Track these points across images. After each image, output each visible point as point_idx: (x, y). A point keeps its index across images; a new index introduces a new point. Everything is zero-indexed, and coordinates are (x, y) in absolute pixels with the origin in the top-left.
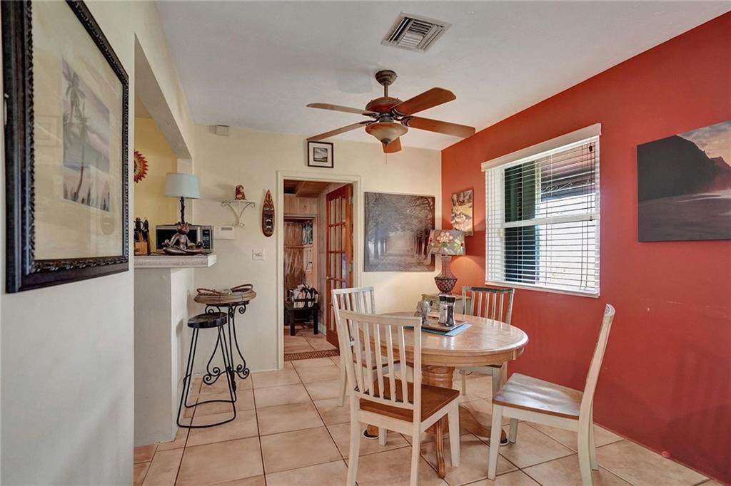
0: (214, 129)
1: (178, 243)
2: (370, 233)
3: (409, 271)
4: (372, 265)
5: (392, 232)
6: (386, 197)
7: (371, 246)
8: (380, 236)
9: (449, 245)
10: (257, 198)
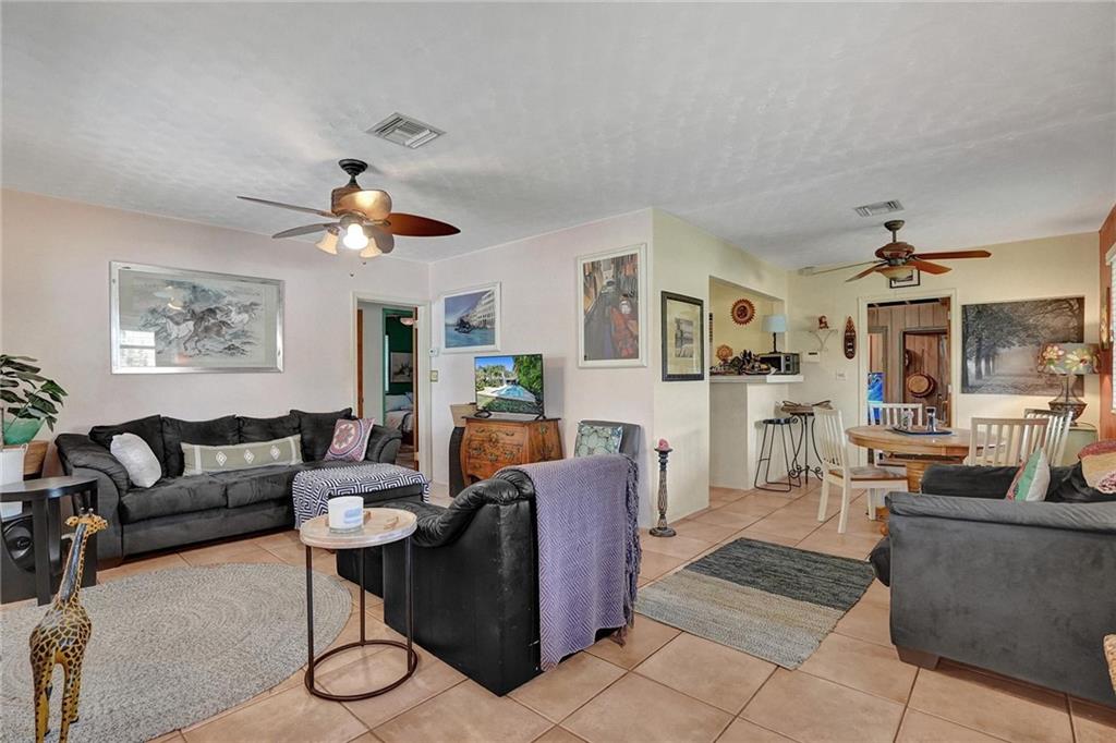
0: (801, 272)
1: (753, 367)
2: (968, 350)
3: (1033, 395)
4: (972, 387)
5: (1004, 347)
6: (994, 308)
7: (971, 365)
8: (983, 353)
9: (1056, 362)
10: (839, 325)
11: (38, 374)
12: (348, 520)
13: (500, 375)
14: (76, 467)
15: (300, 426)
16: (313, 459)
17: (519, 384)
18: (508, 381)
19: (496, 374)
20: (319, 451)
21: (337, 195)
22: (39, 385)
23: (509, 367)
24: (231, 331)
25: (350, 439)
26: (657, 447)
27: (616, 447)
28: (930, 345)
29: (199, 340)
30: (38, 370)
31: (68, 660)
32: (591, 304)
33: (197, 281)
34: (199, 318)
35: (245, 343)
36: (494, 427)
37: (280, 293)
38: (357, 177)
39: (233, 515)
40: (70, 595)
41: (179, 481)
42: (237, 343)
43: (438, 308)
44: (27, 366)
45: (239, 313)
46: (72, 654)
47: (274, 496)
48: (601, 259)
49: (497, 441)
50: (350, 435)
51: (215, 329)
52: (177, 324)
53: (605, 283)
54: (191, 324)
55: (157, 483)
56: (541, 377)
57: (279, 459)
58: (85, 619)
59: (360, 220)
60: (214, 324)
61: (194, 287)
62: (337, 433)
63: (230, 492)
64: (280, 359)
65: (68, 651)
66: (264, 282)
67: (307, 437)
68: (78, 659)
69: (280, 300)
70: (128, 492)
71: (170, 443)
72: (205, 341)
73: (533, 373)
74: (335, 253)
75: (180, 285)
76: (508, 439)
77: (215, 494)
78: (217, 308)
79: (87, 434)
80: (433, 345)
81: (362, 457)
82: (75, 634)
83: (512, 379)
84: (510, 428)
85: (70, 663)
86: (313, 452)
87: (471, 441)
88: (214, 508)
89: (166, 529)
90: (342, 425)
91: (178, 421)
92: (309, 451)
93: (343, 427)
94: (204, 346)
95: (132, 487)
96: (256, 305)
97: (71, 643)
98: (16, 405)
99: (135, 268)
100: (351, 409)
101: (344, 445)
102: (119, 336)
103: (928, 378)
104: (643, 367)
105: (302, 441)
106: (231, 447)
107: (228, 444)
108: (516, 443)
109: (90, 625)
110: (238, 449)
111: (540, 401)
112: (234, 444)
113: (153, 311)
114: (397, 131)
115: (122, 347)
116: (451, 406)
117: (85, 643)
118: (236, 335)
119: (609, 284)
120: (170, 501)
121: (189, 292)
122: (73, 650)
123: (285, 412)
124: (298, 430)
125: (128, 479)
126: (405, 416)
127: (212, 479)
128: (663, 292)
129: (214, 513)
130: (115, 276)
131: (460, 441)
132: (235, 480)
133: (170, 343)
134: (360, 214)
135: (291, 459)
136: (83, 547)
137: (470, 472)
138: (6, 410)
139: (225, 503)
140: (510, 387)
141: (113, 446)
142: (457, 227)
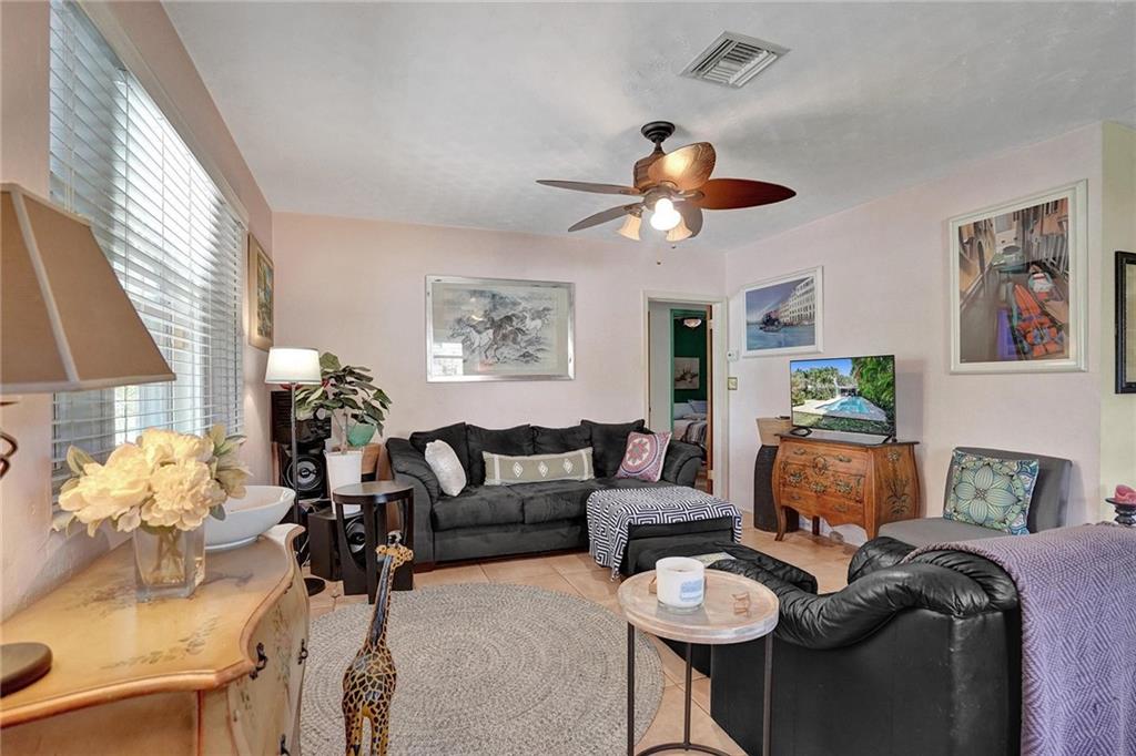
11: (371, 383)
12: (687, 595)
13: (831, 381)
14: (398, 472)
15: (591, 438)
16: (605, 475)
17: (860, 394)
18: (843, 391)
19: (824, 381)
20: (611, 465)
21: (641, 169)
22: (372, 393)
23: (845, 371)
24: (526, 338)
25: (645, 456)
26: (1112, 495)
27: (1027, 491)
29: (497, 349)
30: (370, 379)
31: (374, 716)
32: (973, 283)
33: (495, 289)
34: (497, 326)
35: (538, 350)
36: (821, 449)
37: (571, 297)
38: (662, 144)
39: (528, 532)
40: (378, 637)
41: (481, 492)
42: (531, 350)
43: (738, 305)
44: (364, 376)
45: (533, 319)
46: (377, 711)
47: (568, 515)
48: (992, 215)
49: (825, 467)
50: (644, 451)
51: (512, 336)
52: (479, 332)
53: (1000, 250)
54: (491, 331)
55: (462, 491)
56: (891, 384)
57: (572, 474)
58: (390, 667)
59: (669, 193)
60: (511, 332)
61: (494, 296)
62: (630, 447)
63: (526, 507)
64: (571, 366)
65: (374, 706)
66: (556, 285)
67: (599, 450)
68: (383, 716)
69: (571, 304)
70: (438, 499)
71: (474, 450)
72: (503, 349)
73: (882, 379)
74: (637, 238)
75: (482, 293)
76: (841, 467)
77: (513, 508)
78: (514, 315)
79: (408, 438)
80: (731, 348)
81: (658, 477)
82: (380, 687)
83: (849, 387)
84: (846, 452)
85: (376, 720)
86: (606, 466)
87: (786, 464)
88: (511, 523)
89: (470, 540)
90: (635, 439)
91: (480, 429)
92: (600, 466)
93: (637, 441)
94: (502, 353)
95: (443, 495)
96: (548, 310)
97: (377, 698)
98: (356, 412)
99: (446, 280)
100: (643, 421)
101: (638, 462)
102: (433, 348)
104: (1081, 371)
105: (593, 455)
106: (526, 458)
107: (524, 455)
108: (854, 472)
109: (394, 675)
110: (533, 461)
111: (891, 418)
112: (529, 455)
113: (459, 321)
114: (722, 63)
115: (435, 357)
116: (758, 420)
117: (389, 697)
118: (530, 343)
119: (1008, 250)
120: (473, 512)
121: (489, 300)
122: (378, 707)
123: (576, 423)
124: (589, 442)
125: (438, 486)
126: (689, 426)
127: (510, 492)
128: (1117, 253)
129: (511, 528)
130: (430, 289)
131: (772, 463)
132: (531, 494)
133: (473, 351)
134: (669, 185)
135: (583, 474)
136: (390, 581)
137: (785, 502)
138: (350, 415)
139: (521, 519)
140: (846, 399)
141: (428, 453)
142: (792, 188)
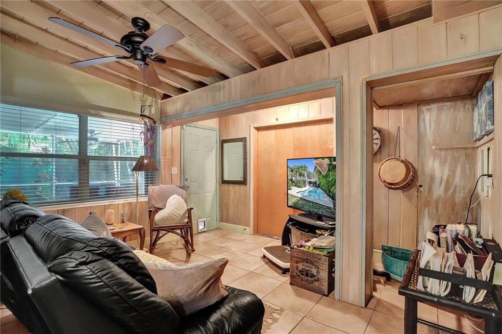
28: (408, 121)
103: (406, 163)
